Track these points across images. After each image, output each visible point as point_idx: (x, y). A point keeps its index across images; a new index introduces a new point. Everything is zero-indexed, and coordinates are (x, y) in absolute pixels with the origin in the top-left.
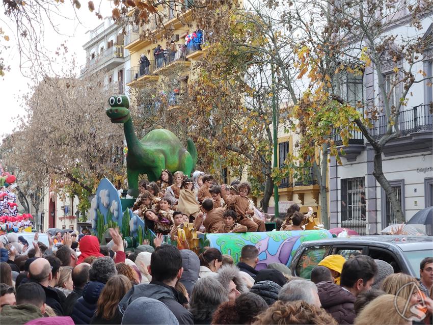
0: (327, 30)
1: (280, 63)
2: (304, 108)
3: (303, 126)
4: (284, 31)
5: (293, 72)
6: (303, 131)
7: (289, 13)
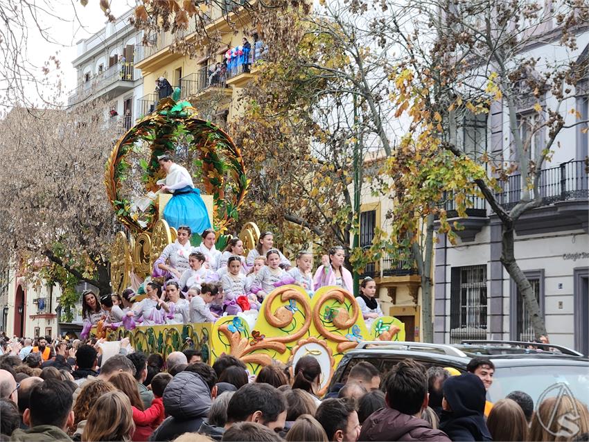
0: (437, 48)
1: (367, 94)
2: (403, 160)
3: (400, 187)
4: (374, 47)
5: (387, 108)
6: (400, 195)
7: (383, 21)
